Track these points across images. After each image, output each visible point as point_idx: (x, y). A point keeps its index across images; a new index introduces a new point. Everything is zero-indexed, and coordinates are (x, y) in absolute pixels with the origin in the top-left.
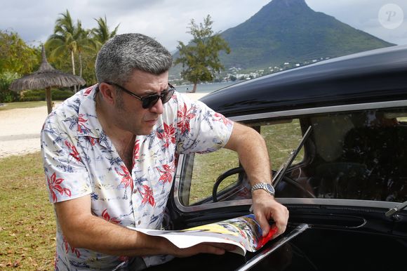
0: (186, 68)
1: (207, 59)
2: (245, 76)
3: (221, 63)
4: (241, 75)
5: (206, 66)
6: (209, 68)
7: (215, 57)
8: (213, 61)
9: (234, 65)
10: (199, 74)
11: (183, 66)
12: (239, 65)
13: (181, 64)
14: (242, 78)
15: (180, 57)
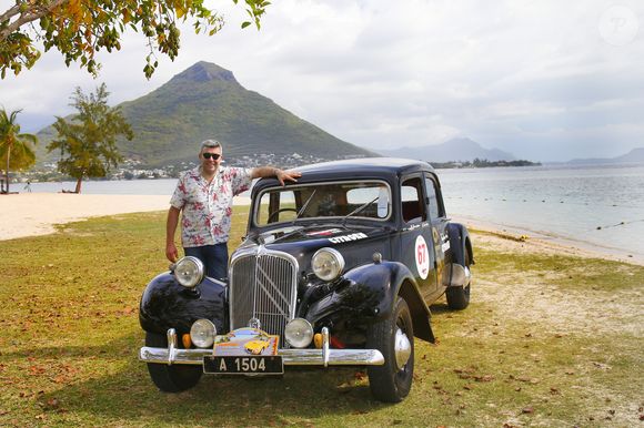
0: (67, 156)
1: (98, 144)
4: (141, 172)
5: (98, 154)
6: (101, 158)
7: (110, 142)
10: (86, 165)
12: (138, 156)
13: (58, 150)
14: (142, 177)
15: (57, 140)
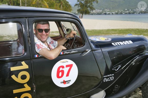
0: (80, 8)
1: (88, 5)
2: (110, 13)
3: (94, 7)
4: (109, 13)
5: (88, 8)
6: (89, 9)
7: (92, 4)
8: (91, 6)
9: (106, 9)
10: (84, 11)
11: (78, 7)
12: (108, 9)
13: (77, 6)
14: (109, 14)
15: (77, 3)
